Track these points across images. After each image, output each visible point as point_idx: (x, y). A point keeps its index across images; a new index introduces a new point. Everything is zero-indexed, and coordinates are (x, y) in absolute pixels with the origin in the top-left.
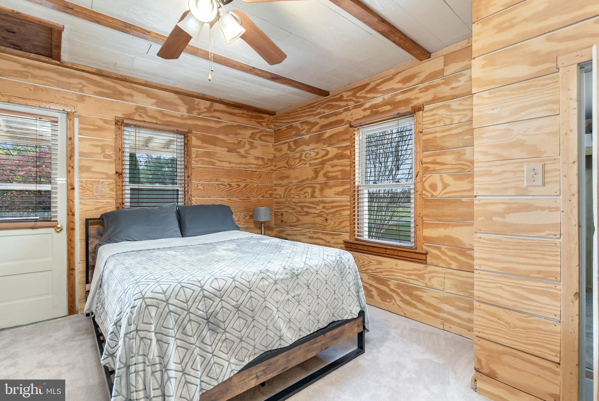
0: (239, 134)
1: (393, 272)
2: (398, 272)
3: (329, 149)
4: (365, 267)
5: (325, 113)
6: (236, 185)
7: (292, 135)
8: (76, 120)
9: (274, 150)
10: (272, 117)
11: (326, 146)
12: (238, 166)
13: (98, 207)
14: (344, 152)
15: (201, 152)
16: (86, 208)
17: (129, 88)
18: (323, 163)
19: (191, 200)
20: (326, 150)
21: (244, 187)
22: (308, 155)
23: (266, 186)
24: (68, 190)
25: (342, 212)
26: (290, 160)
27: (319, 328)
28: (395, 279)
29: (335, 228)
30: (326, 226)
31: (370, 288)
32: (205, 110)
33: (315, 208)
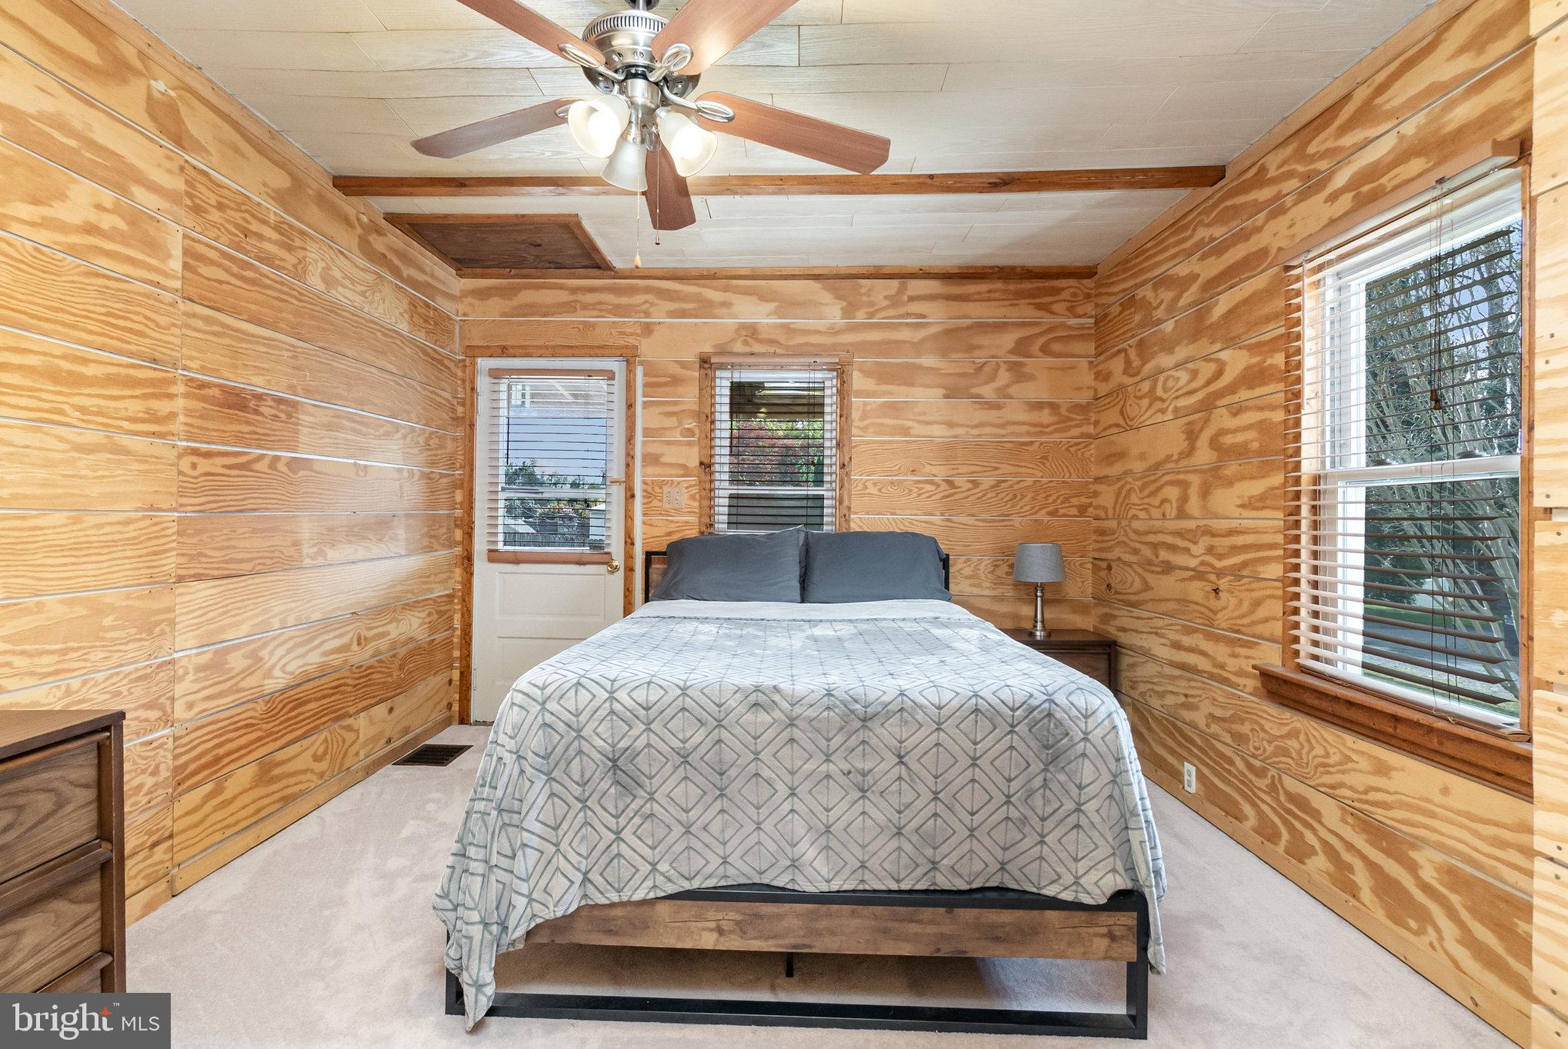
0: (979, 347)
1: (1433, 815)
2: (1452, 822)
3: (1224, 355)
4: (1329, 773)
5: (1215, 239)
6: (969, 481)
7: (1133, 325)
8: (639, 371)
9: (1093, 376)
10: (1085, 281)
11: (1218, 346)
12: (975, 432)
13: (669, 530)
14: (1269, 361)
15: (874, 406)
16: (656, 532)
17: (726, 289)
18: (1207, 406)
19: (848, 521)
20: (1217, 360)
21: (993, 487)
22: (1170, 383)
23: (1064, 482)
24: (626, 499)
25: (1261, 568)
26: (1129, 402)
27: (934, 884)
28: (1440, 847)
29: (1239, 622)
30: (1215, 612)
31: (1347, 857)
32: (886, 303)
33: (1187, 550)
